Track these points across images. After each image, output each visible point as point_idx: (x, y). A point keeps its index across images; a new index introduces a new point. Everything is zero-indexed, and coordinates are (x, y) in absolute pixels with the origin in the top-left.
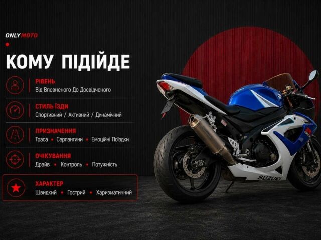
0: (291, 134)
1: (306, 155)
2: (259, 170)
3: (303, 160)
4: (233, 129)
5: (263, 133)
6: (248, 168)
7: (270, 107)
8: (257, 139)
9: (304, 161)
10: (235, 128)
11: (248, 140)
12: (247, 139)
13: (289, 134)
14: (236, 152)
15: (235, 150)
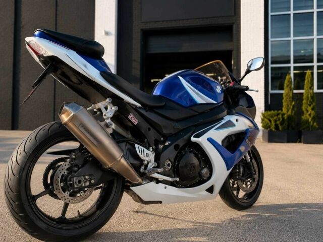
0: (231, 140)
1: (243, 167)
2: (183, 191)
3: (239, 172)
4: (149, 129)
5: (193, 139)
6: (165, 188)
7: (205, 102)
8: (184, 146)
9: (241, 174)
10: (154, 128)
11: (172, 146)
12: (170, 145)
13: (228, 141)
14: (146, 166)
15: (146, 162)
